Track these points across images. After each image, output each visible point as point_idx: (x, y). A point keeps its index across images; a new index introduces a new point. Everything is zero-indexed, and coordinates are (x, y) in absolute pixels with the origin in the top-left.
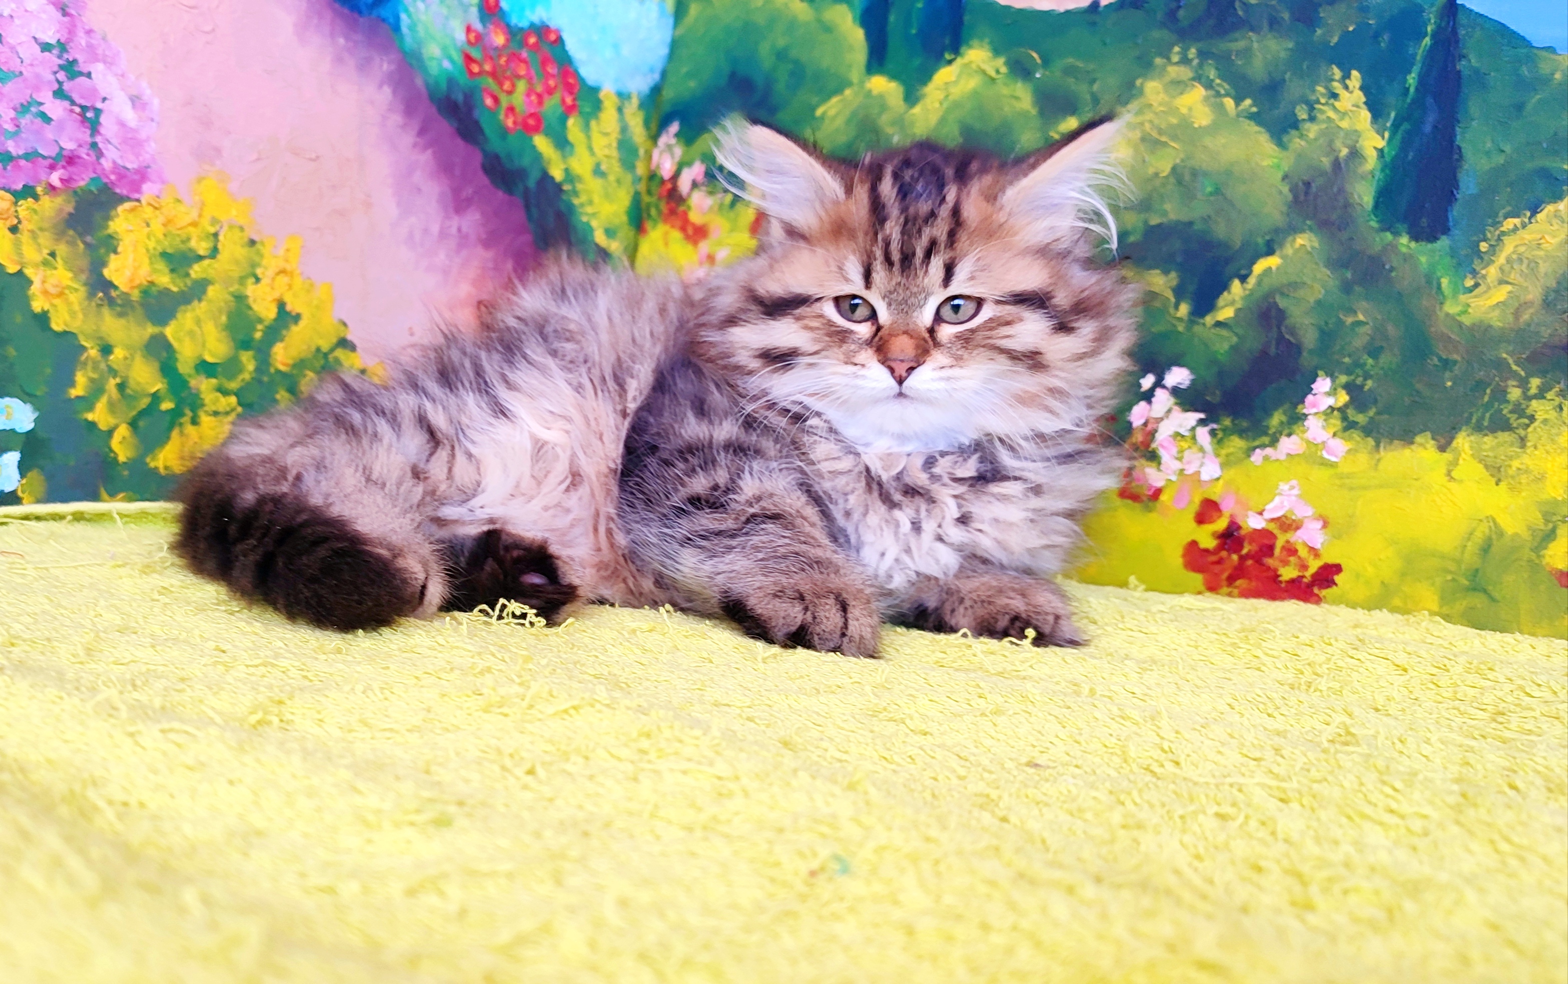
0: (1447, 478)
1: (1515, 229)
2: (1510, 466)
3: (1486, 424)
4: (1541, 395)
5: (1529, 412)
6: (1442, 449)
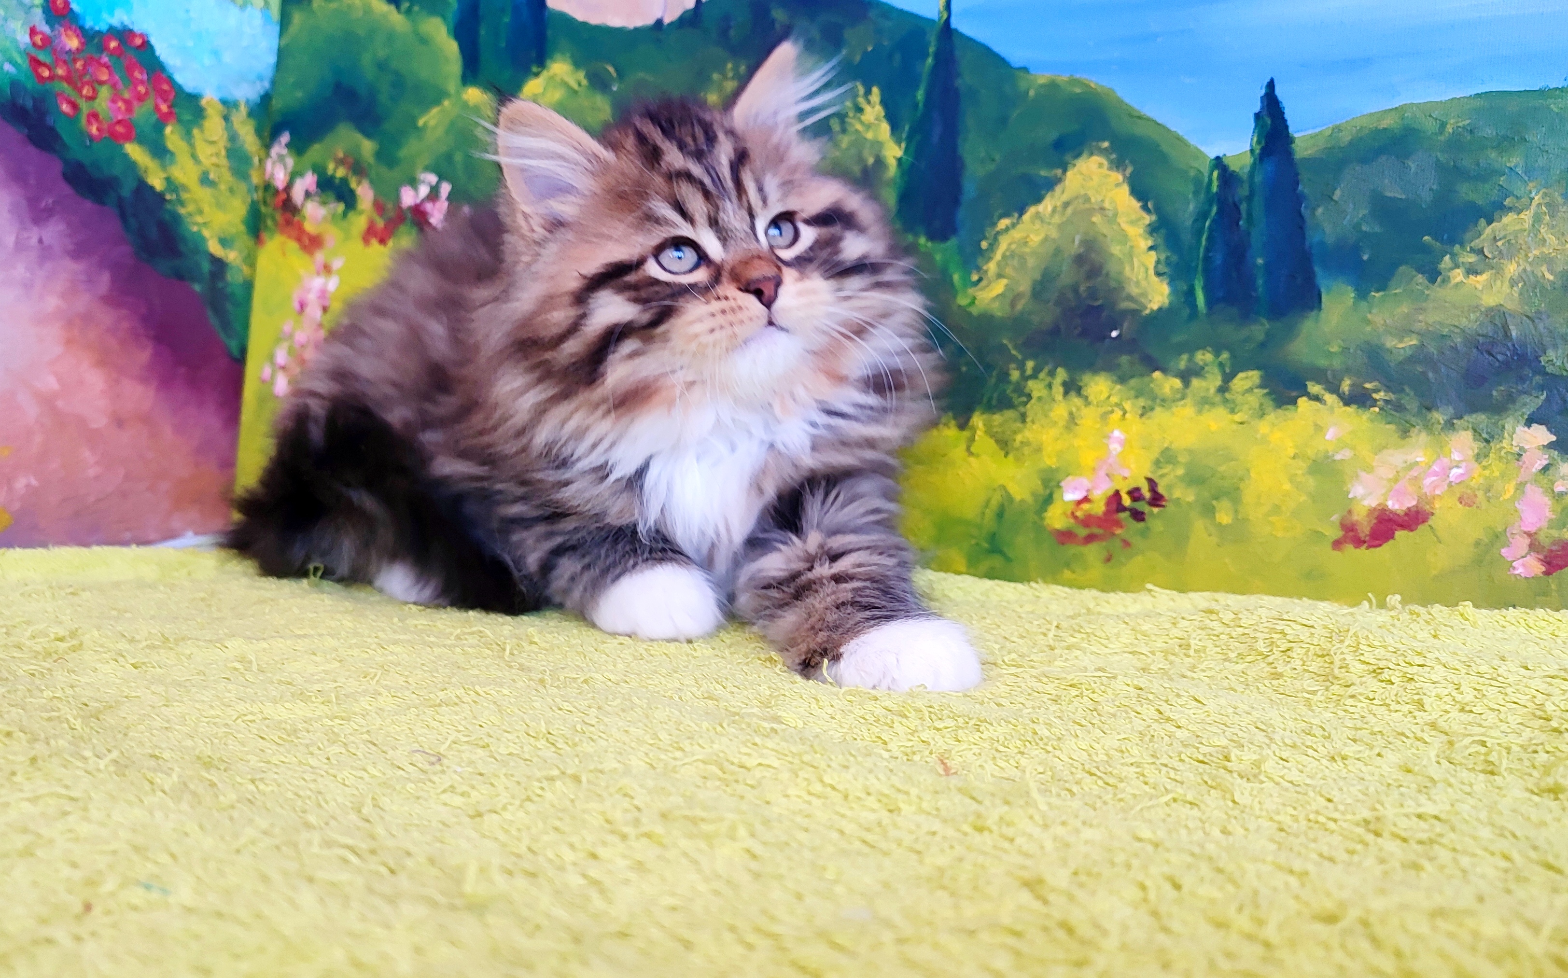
0: (967, 454)
1: (1007, 229)
2: (1015, 440)
3: (994, 402)
4: (1034, 376)
5: (1027, 390)
6: (962, 426)
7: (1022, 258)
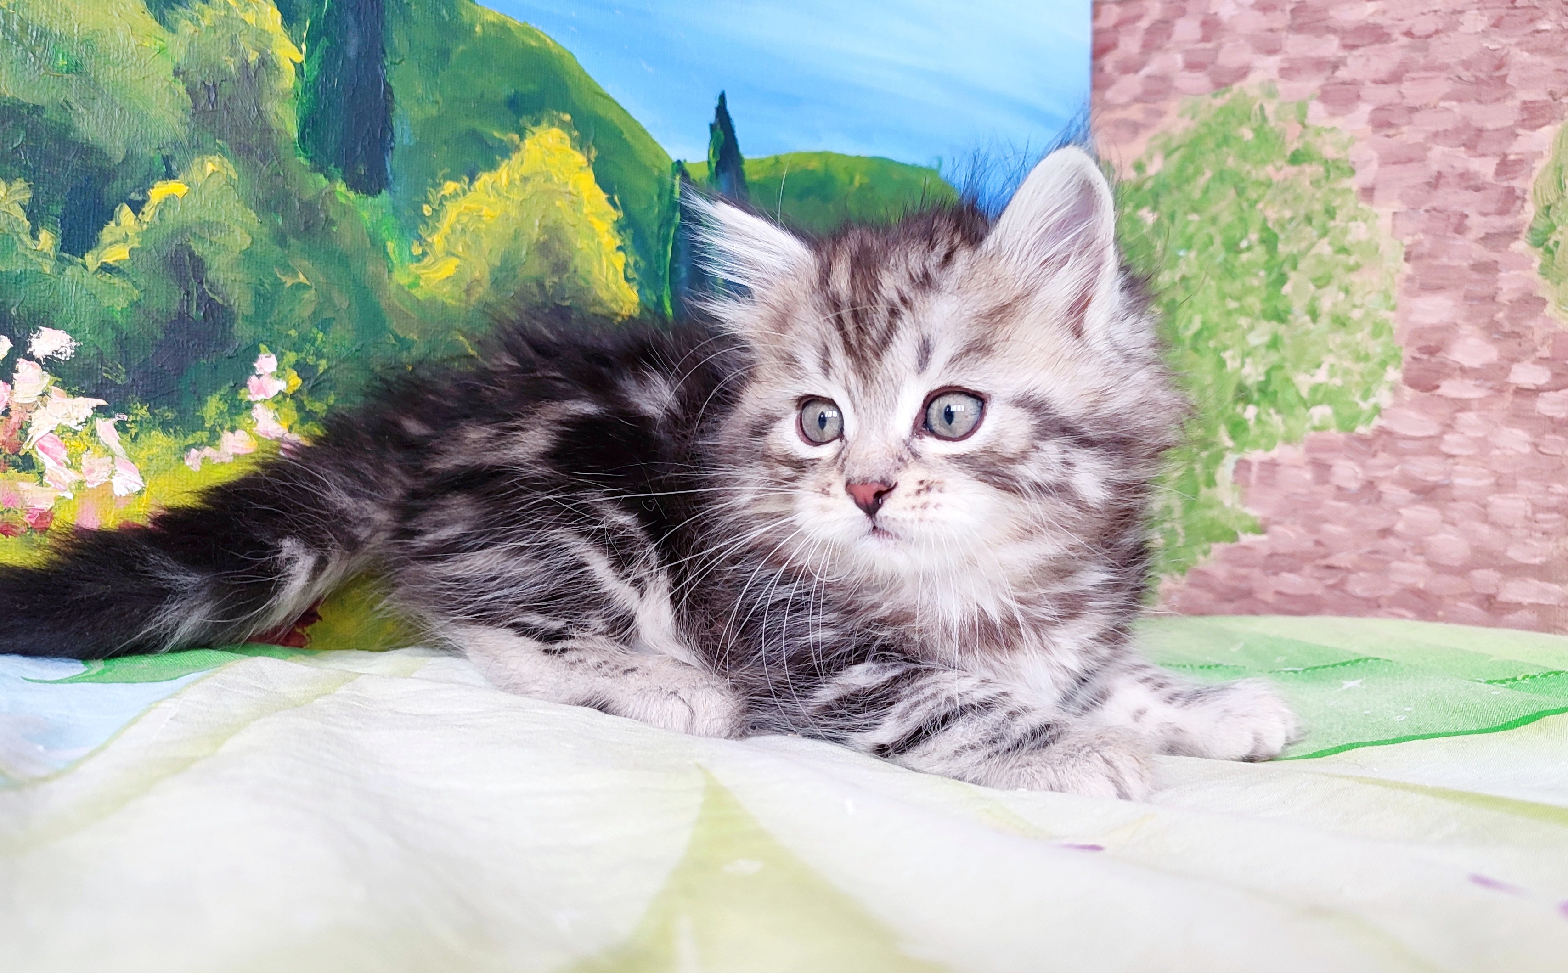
1: (455, 195)
7: (477, 236)
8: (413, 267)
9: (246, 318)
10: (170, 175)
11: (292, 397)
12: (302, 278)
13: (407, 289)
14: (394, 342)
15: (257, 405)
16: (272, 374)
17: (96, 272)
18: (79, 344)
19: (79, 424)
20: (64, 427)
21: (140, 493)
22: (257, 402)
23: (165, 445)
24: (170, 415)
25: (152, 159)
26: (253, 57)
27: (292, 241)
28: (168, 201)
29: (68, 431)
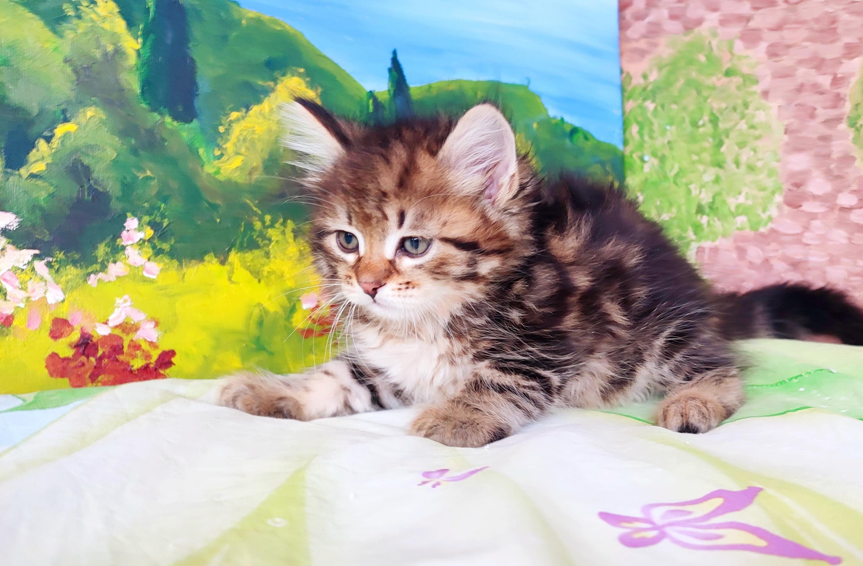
0: (229, 282)
1: (238, 120)
2: (263, 271)
3: (245, 245)
4: (272, 226)
5: (267, 236)
6: (223, 263)
7: (253, 142)
8: (216, 162)
9: (117, 198)
10: (66, 120)
11: (149, 241)
12: (149, 173)
13: (213, 175)
14: (207, 206)
15: (128, 248)
16: (135, 229)
17: (27, 179)
18: (20, 220)
19: (24, 265)
20: (16, 267)
21: (63, 301)
22: (127, 246)
23: (75, 273)
24: (77, 256)
25: (55, 112)
26: (110, 48)
27: (141, 152)
28: (66, 135)
29: (18, 270)
